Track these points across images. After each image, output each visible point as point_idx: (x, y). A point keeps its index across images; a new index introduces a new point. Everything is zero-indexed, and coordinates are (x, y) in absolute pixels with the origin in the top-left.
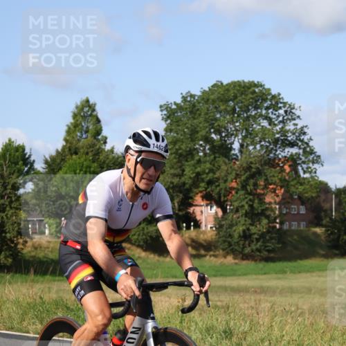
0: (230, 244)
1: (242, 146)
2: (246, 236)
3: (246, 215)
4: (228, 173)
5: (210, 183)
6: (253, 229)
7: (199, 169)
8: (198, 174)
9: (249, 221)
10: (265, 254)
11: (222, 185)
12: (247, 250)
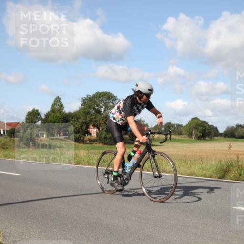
0: (101, 140)
1: (104, 111)
2: (105, 138)
3: (106, 131)
4: (100, 119)
5: (95, 122)
6: (108, 136)
7: (91, 117)
8: (91, 119)
9: (106, 133)
10: (111, 143)
11: (98, 122)
12: (106, 142)
